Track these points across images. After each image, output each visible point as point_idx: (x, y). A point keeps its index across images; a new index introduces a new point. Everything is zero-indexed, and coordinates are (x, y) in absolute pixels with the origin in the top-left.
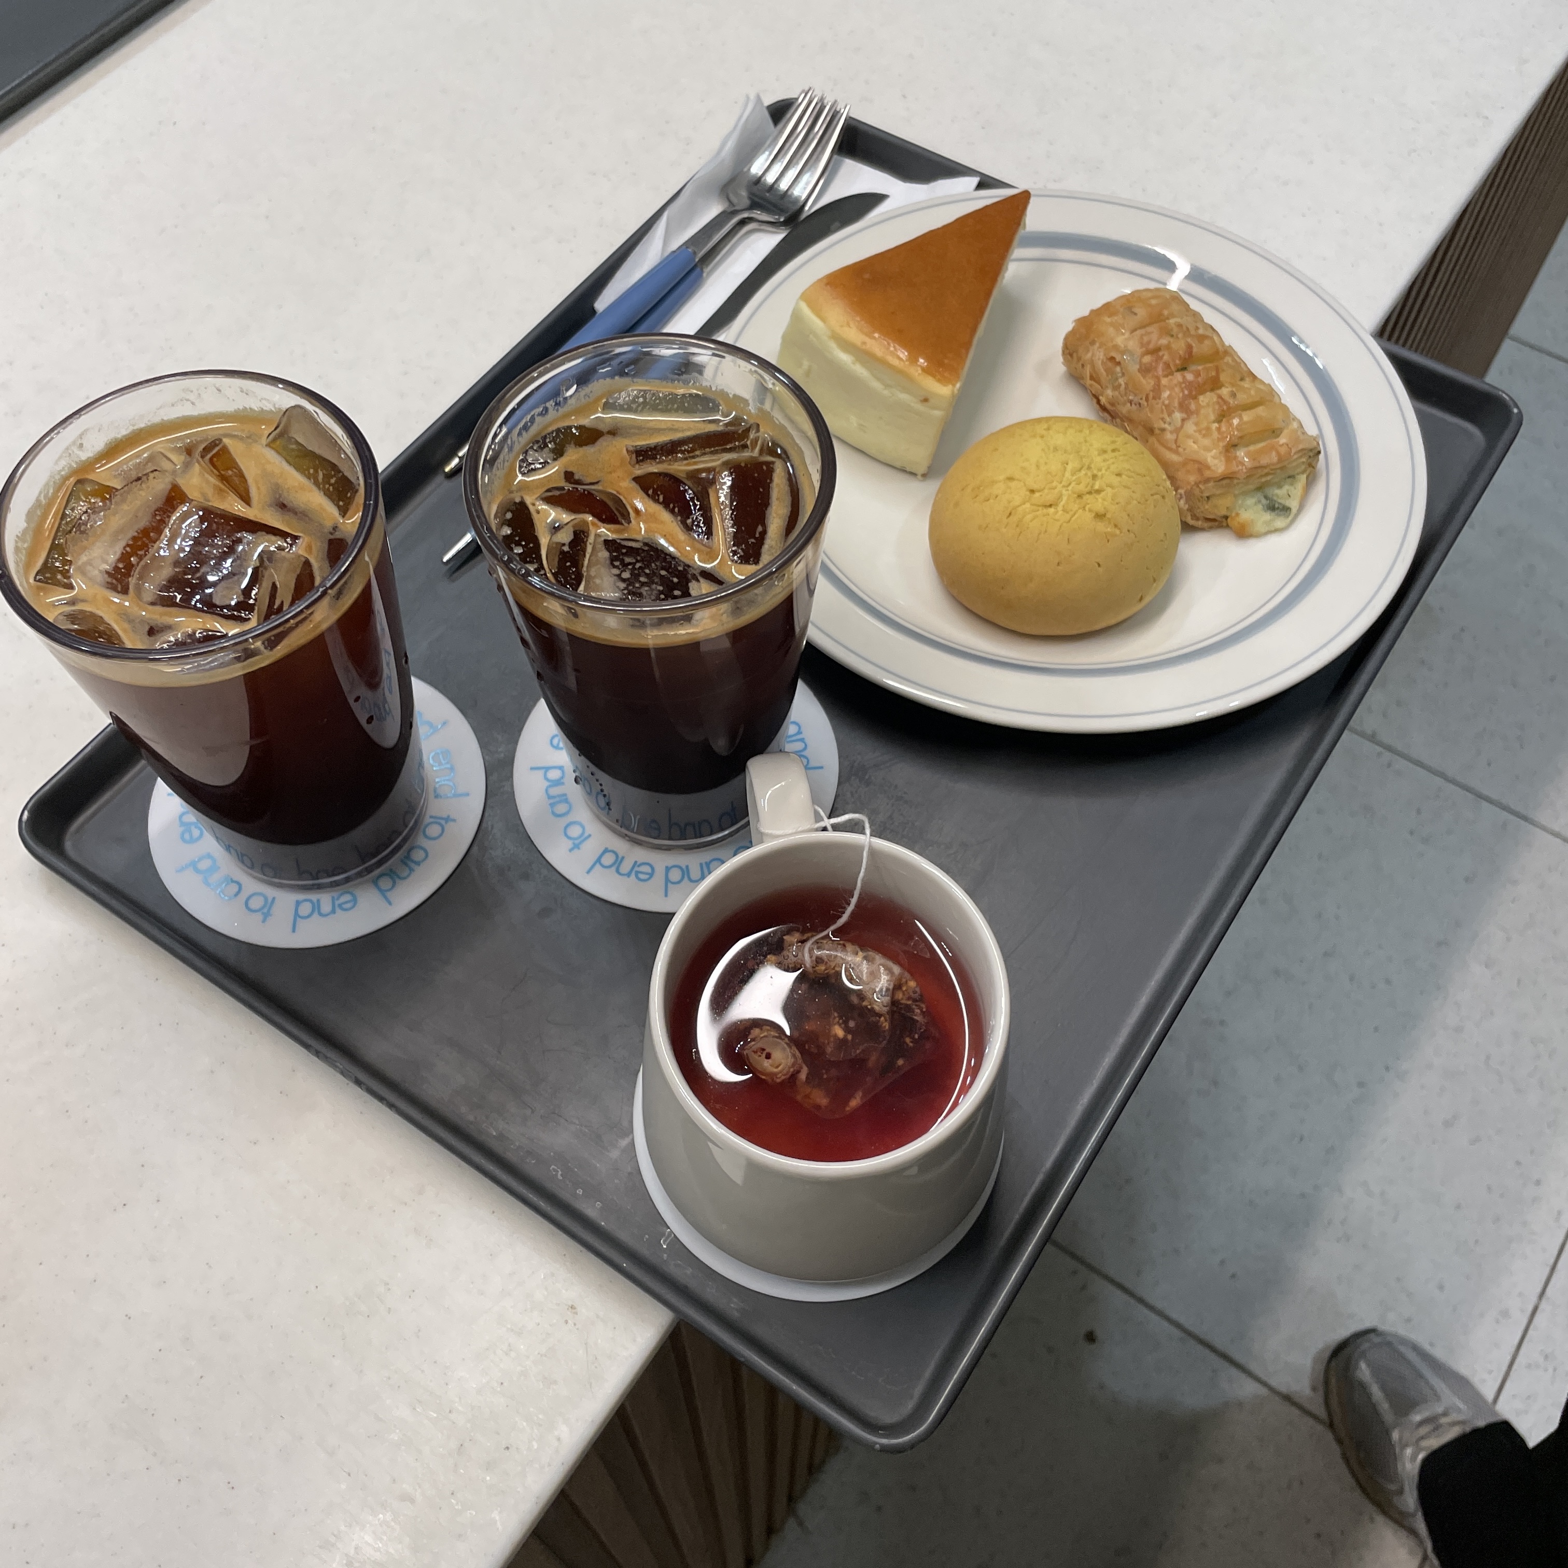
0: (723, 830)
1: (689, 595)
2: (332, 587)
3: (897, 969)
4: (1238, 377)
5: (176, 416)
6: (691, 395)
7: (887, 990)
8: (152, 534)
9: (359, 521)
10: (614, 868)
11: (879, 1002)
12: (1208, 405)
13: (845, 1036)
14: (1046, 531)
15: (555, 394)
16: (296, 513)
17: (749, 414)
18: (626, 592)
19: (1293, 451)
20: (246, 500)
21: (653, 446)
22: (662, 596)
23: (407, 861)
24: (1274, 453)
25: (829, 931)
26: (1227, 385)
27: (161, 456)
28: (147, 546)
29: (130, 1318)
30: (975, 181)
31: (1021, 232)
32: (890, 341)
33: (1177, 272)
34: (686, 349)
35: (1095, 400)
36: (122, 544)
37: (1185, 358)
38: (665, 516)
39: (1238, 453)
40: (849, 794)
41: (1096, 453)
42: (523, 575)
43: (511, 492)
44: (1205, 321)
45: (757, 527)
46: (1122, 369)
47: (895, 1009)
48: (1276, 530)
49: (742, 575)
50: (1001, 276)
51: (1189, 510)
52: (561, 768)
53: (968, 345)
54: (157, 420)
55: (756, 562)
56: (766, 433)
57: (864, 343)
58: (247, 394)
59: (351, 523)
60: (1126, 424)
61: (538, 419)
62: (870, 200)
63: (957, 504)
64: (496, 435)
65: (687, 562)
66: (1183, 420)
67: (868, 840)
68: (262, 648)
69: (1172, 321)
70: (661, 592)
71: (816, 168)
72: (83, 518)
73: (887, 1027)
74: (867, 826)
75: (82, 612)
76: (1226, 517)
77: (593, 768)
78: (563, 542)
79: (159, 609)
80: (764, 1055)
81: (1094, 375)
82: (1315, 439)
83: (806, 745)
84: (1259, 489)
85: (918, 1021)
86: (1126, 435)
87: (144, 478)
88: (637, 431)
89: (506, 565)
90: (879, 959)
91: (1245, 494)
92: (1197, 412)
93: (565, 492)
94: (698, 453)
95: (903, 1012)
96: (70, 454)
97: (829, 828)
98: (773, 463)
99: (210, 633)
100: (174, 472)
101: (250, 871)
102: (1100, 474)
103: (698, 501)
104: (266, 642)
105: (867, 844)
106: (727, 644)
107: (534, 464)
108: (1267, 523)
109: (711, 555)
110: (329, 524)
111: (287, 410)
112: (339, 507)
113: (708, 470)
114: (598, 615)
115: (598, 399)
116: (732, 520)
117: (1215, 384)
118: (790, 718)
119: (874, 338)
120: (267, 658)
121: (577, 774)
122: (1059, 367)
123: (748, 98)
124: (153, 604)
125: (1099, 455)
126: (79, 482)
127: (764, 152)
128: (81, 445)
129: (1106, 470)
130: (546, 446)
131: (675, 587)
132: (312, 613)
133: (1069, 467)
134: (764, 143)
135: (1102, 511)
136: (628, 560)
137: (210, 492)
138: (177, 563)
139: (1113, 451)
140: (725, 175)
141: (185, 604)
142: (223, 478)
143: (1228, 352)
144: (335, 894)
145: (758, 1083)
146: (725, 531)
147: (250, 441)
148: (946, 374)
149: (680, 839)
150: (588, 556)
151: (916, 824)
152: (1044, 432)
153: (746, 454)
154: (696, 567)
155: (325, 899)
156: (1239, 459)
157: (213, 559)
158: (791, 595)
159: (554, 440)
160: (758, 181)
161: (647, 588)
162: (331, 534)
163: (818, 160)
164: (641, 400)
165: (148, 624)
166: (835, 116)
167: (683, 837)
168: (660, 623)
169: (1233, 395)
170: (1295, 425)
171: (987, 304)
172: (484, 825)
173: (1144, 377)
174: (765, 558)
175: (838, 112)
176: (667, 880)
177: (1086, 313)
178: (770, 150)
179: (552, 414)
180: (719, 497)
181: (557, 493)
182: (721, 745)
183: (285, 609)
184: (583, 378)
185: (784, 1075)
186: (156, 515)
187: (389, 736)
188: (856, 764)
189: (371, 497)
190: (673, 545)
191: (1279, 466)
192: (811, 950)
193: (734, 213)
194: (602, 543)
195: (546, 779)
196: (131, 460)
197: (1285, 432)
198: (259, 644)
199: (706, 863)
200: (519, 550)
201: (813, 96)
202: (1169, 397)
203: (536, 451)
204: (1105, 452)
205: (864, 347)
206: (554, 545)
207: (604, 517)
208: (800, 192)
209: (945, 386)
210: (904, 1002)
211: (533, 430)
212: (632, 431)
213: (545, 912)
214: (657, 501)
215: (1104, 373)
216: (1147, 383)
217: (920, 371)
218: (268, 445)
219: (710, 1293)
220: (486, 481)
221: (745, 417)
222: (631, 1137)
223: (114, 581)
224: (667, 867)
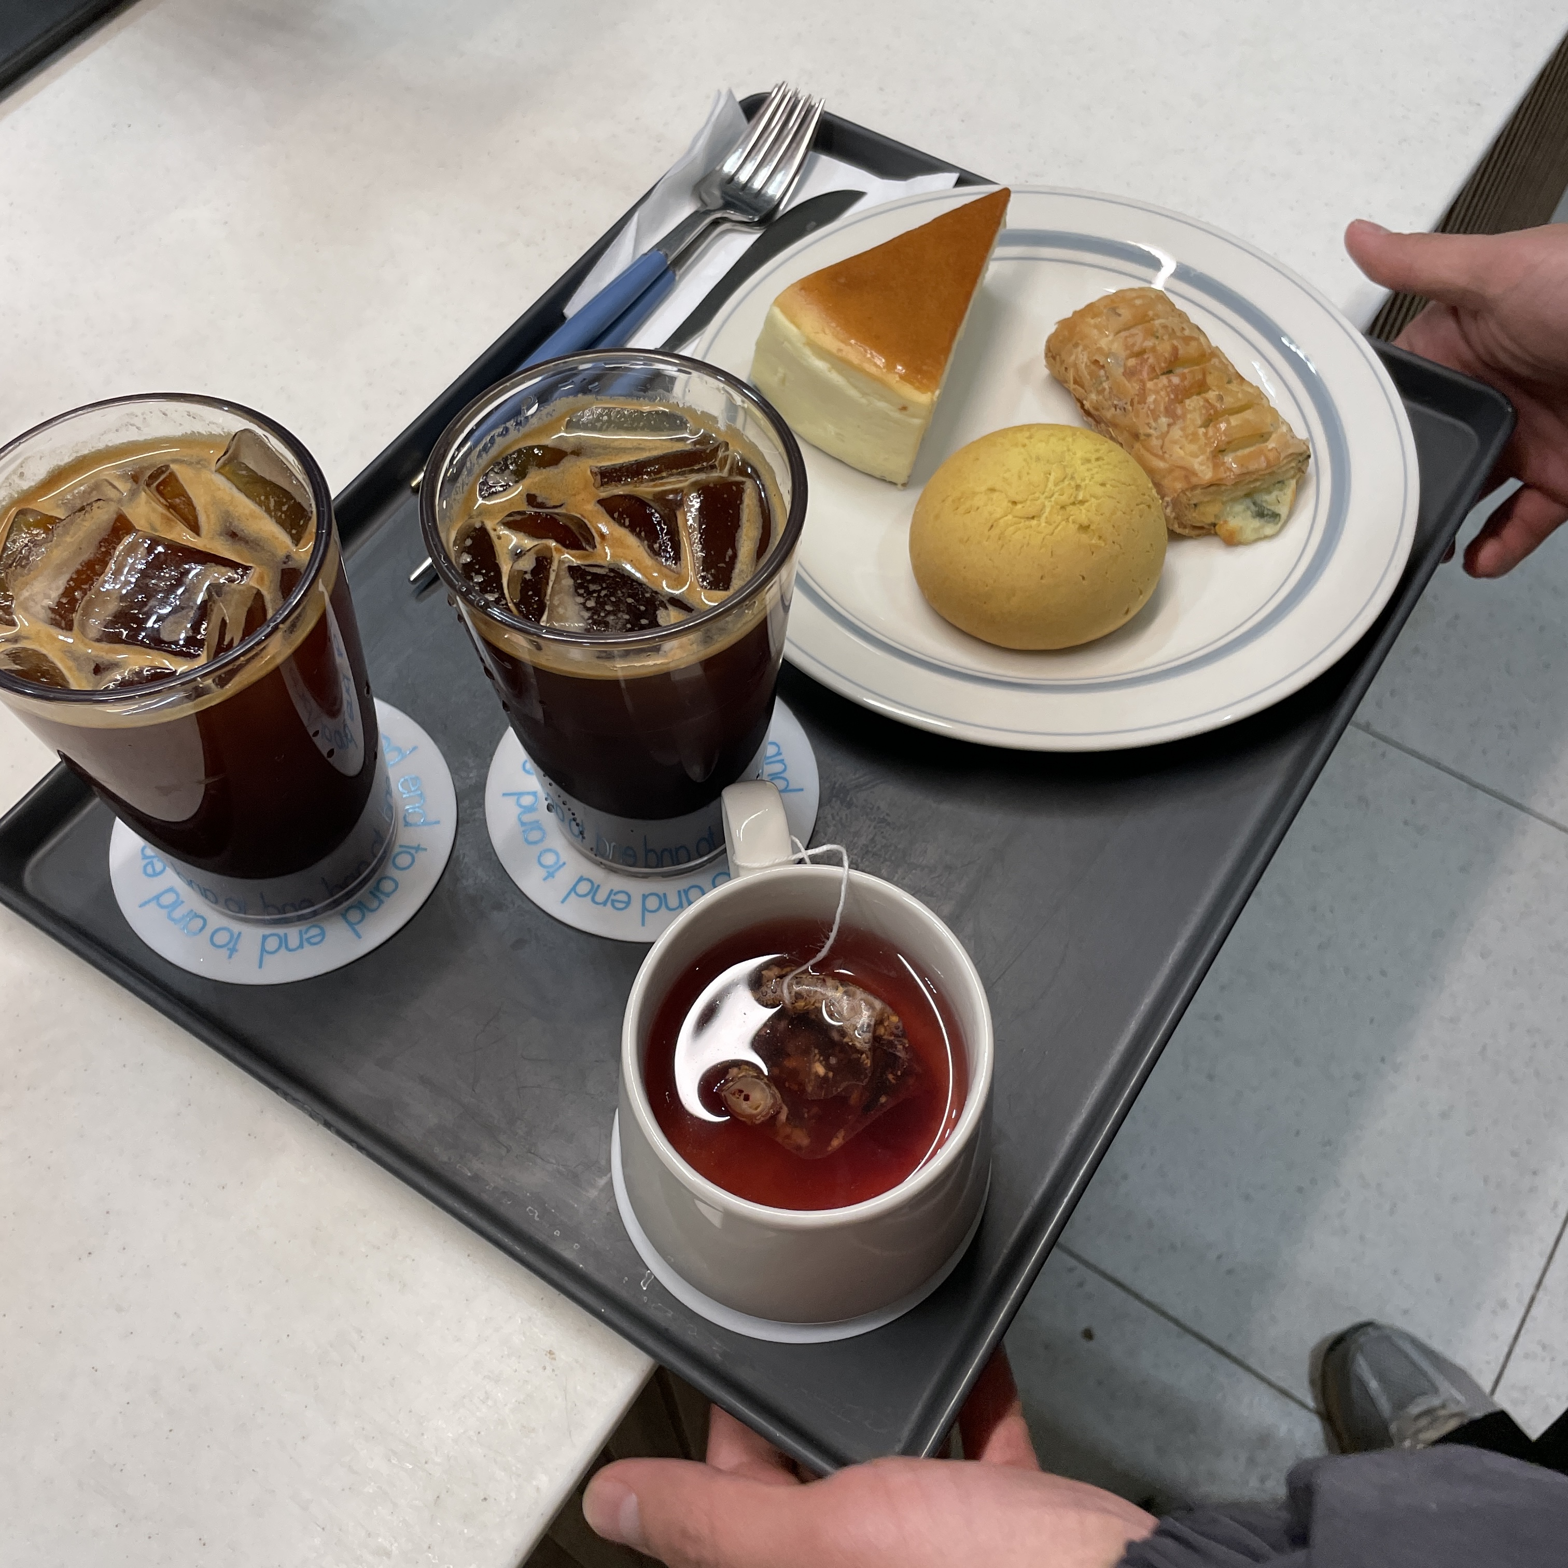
0: (701, 856)
1: (659, 626)
2: (283, 621)
3: (878, 1004)
4: (1226, 380)
5: (121, 442)
6: (657, 412)
7: (869, 1025)
8: (97, 567)
9: (312, 549)
10: (589, 897)
11: (860, 1038)
12: (1195, 410)
13: (826, 1074)
14: (1028, 544)
15: (516, 413)
16: (247, 542)
17: (718, 431)
18: (590, 621)
19: (1283, 456)
20: (195, 528)
21: (617, 467)
22: (629, 626)
23: (376, 892)
24: (1263, 458)
25: (808, 966)
26: (1214, 388)
27: (106, 483)
28: (92, 580)
29: (96, 1371)
30: (954, 177)
31: (1001, 231)
32: (867, 348)
33: (1163, 270)
34: (651, 365)
35: (1079, 405)
36: (66, 577)
37: (1171, 361)
38: (631, 540)
39: (1226, 459)
40: (830, 817)
41: (1079, 462)
42: (481, 607)
43: (471, 517)
44: (1192, 321)
45: (727, 551)
46: (1106, 372)
47: (877, 1045)
48: (1266, 538)
49: (715, 602)
50: (980, 278)
51: (1176, 518)
52: (534, 794)
53: (947, 350)
54: (101, 446)
55: (726, 588)
56: (736, 452)
57: (840, 350)
58: (194, 418)
59: (303, 552)
60: (1111, 430)
61: (498, 440)
62: (847, 198)
63: (937, 517)
64: (453, 458)
65: (655, 588)
66: (1169, 425)
67: (846, 873)
68: (213, 686)
69: (1157, 322)
70: (628, 621)
71: (791, 165)
72: (23, 552)
73: (869, 1065)
74: (845, 858)
75: (25, 649)
76: (1214, 525)
77: (566, 796)
78: (525, 570)
79: (105, 646)
80: (742, 1097)
81: (1078, 380)
82: (1304, 442)
83: (785, 767)
84: (1248, 495)
85: (900, 1057)
86: (1111, 442)
87: (88, 508)
88: (602, 451)
89: (464, 596)
90: (860, 994)
91: (1234, 500)
92: (1183, 417)
93: (526, 516)
94: (664, 474)
95: (885, 1048)
96: (10, 484)
97: (807, 860)
98: (743, 483)
99: (159, 671)
100: (120, 501)
101: (213, 905)
102: (1083, 484)
103: (665, 525)
104: (217, 680)
105: (845, 876)
106: (699, 672)
107: (495, 487)
108: (1256, 530)
109: (679, 580)
110: (281, 553)
111: (236, 435)
112: (292, 536)
113: (675, 491)
114: (562, 648)
115: (561, 418)
116: (701, 544)
117: (1201, 387)
118: (768, 738)
119: (851, 345)
120: (217, 696)
121: (549, 801)
122: (1042, 370)
123: (719, 93)
124: (99, 640)
125: (1082, 464)
126: (21, 513)
127: (734, 152)
128: (22, 474)
129: (1090, 481)
130: (507, 467)
131: (642, 615)
132: (264, 648)
133: (1052, 478)
134: (738, 139)
135: (1086, 523)
136: (592, 587)
137: (157, 522)
138: (122, 598)
139: (1097, 459)
140: (697, 172)
141: (133, 640)
142: (171, 507)
143: (1215, 353)
144: (303, 928)
145: (737, 1124)
146: (693, 556)
147: (199, 466)
148: (925, 381)
149: (657, 867)
150: (551, 584)
151: (899, 846)
152: (1026, 441)
153: (715, 474)
154: (664, 594)
155: (293, 933)
156: (1227, 465)
157: (160, 592)
158: (765, 619)
159: (515, 462)
160: (731, 179)
161: (612, 617)
162: (285, 563)
163: (793, 157)
164: (605, 418)
165: (94, 661)
166: (809, 110)
167: (660, 864)
168: (626, 654)
169: (1220, 398)
170: (1284, 429)
171: (966, 308)
172: (454, 856)
173: (1129, 381)
174: (737, 583)
175: (813, 107)
176: (644, 909)
177: (1068, 314)
178: (743, 146)
179: (513, 434)
180: (688, 520)
181: (518, 518)
182: (696, 772)
183: (235, 645)
184: (543, 396)
185: (763, 1116)
186: (101, 546)
187: (352, 764)
188: (837, 786)
189: (323, 525)
190: (639, 571)
191: (1268, 471)
192: (790, 986)
193: (707, 213)
194: (567, 570)
195: (520, 806)
196: (75, 488)
197: (1274, 436)
198: (209, 682)
199: (684, 891)
200: (479, 579)
201: (787, 90)
202: (1155, 401)
203: (497, 473)
204: (1088, 461)
205: (840, 354)
206: (516, 573)
207: (568, 542)
208: (774, 190)
209: (923, 393)
210: (885, 1037)
211: (493, 452)
212: (597, 450)
213: (519, 943)
214: (623, 525)
215: (1088, 377)
216: (1132, 387)
217: (898, 379)
218: (218, 471)
219: (692, 1337)
220: (445, 507)
221: (714, 435)
222: (609, 1176)
223: (58, 617)
224: (644, 895)
